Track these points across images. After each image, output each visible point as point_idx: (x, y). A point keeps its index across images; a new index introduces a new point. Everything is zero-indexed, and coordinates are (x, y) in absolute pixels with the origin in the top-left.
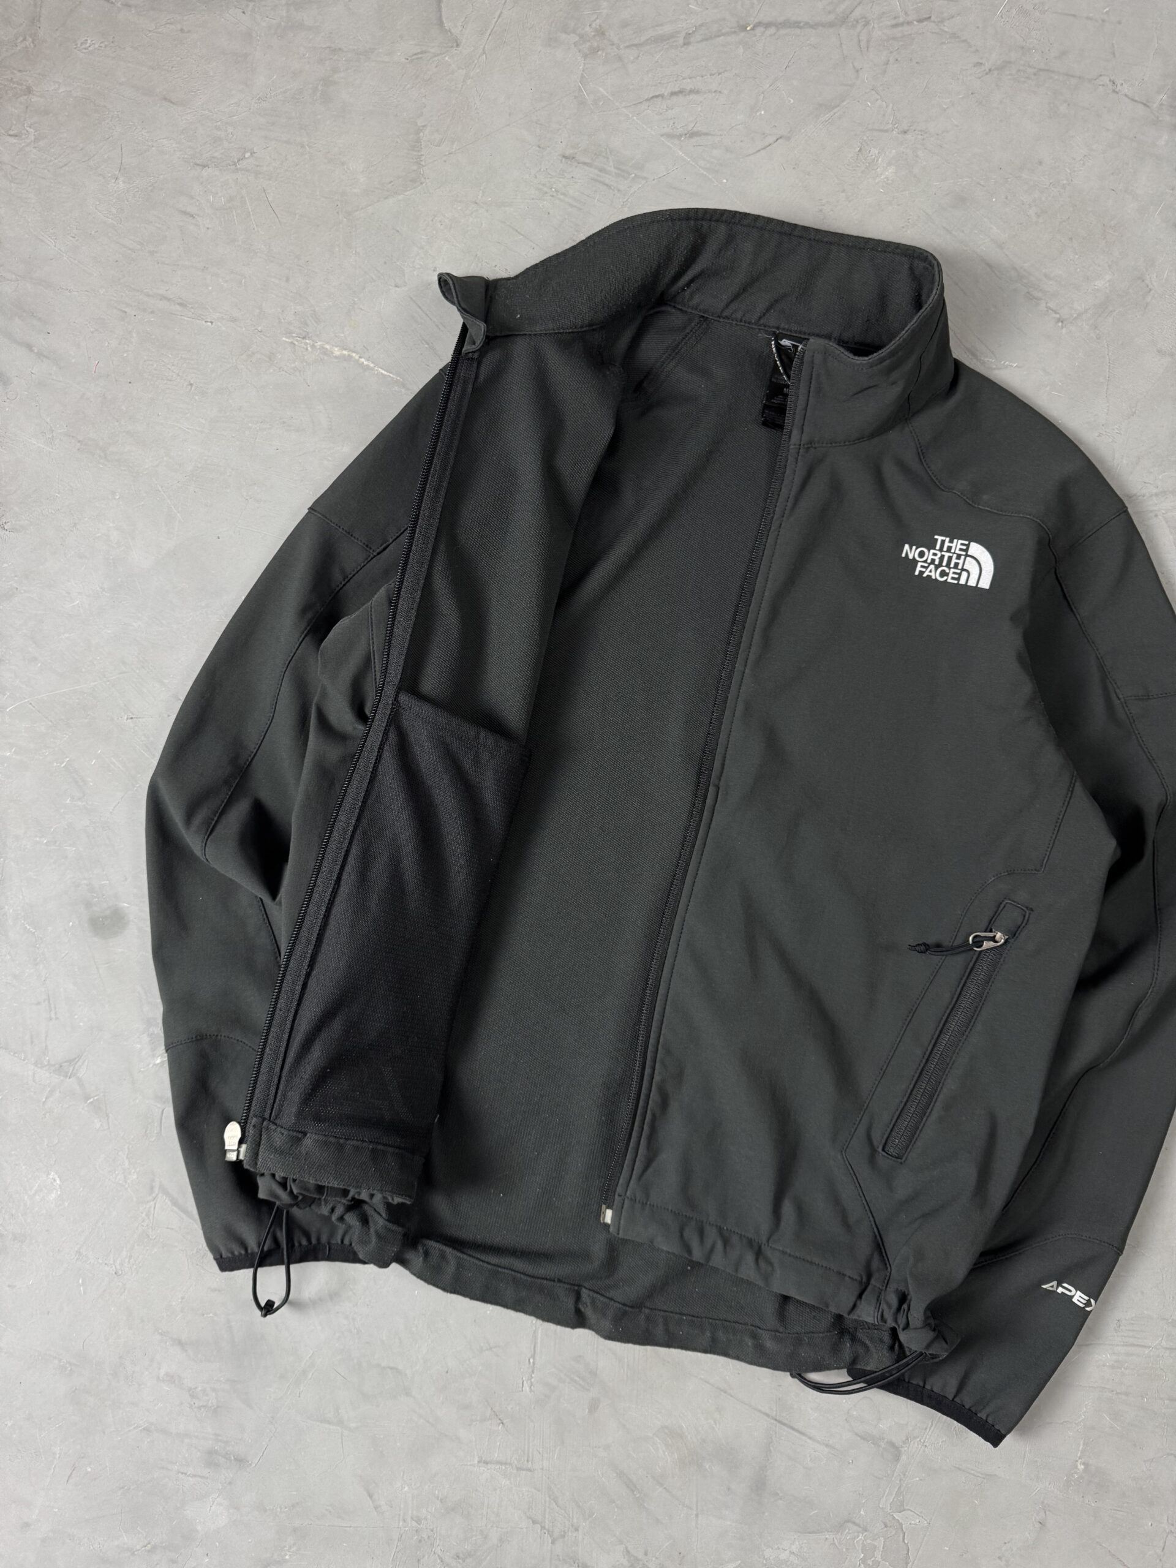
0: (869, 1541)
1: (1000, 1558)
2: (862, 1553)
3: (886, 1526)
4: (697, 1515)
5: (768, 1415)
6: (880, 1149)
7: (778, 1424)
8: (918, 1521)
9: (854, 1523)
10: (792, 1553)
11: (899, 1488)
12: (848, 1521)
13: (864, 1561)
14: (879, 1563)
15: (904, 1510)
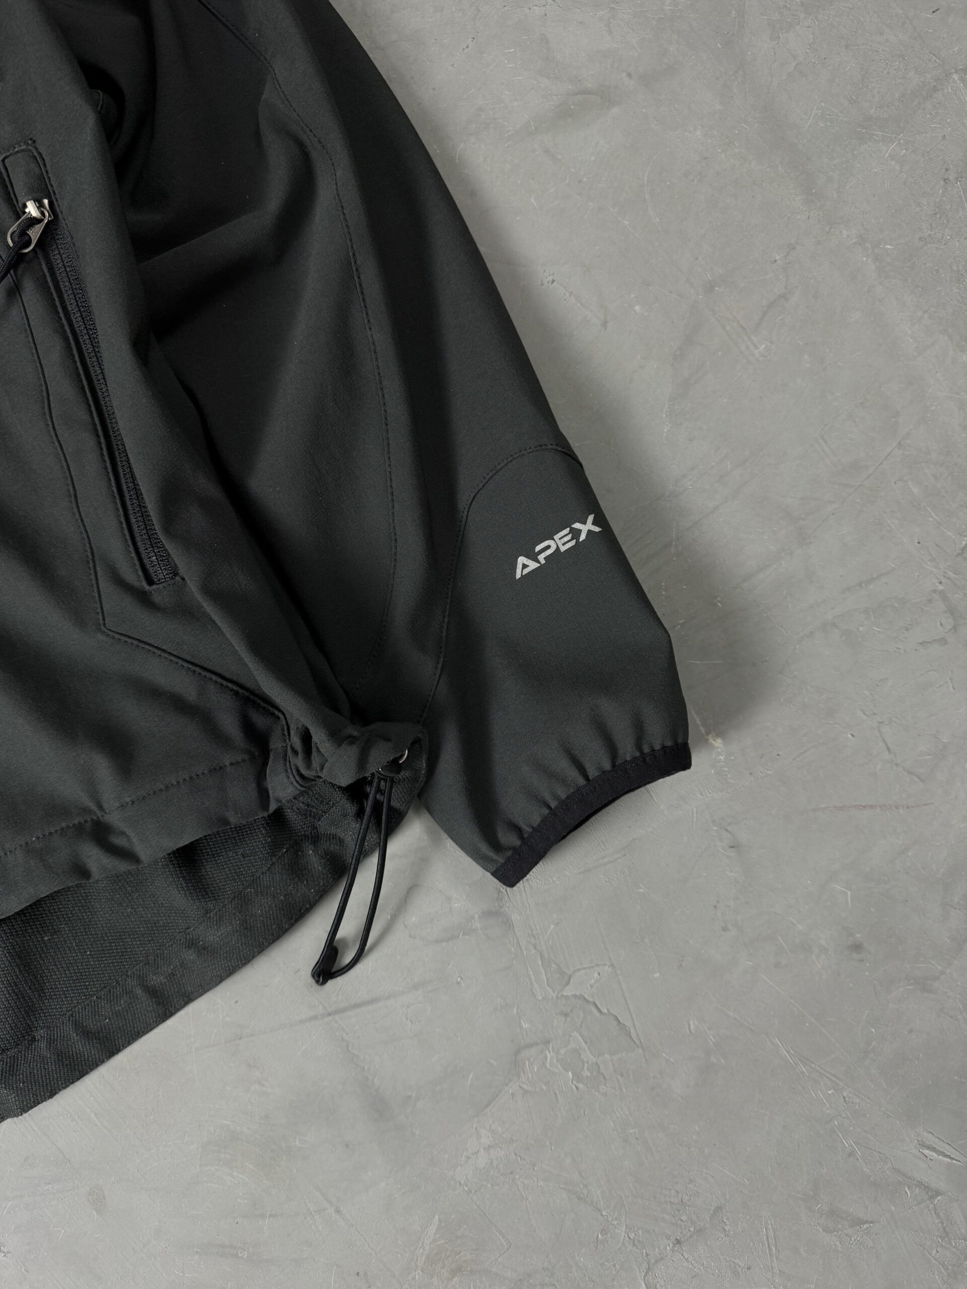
0: (563, 1051)
1: (725, 929)
2: (567, 1071)
3: (566, 1015)
4: (338, 1211)
5: (315, 1018)
6: (147, 588)
7: (337, 1017)
8: (596, 975)
9: (529, 1046)
10: (488, 1148)
11: (542, 956)
12: (518, 1052)
13: (578, 1077)
14: (597, 1063)
15: (570, 977)
